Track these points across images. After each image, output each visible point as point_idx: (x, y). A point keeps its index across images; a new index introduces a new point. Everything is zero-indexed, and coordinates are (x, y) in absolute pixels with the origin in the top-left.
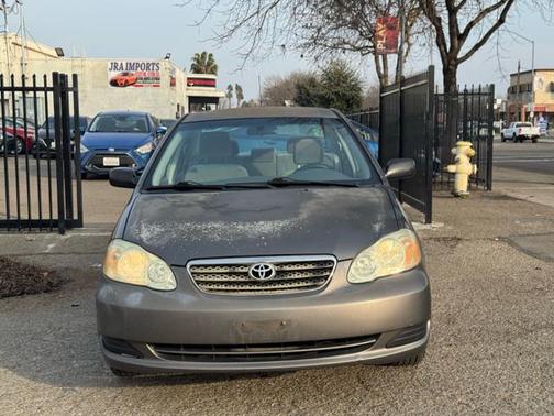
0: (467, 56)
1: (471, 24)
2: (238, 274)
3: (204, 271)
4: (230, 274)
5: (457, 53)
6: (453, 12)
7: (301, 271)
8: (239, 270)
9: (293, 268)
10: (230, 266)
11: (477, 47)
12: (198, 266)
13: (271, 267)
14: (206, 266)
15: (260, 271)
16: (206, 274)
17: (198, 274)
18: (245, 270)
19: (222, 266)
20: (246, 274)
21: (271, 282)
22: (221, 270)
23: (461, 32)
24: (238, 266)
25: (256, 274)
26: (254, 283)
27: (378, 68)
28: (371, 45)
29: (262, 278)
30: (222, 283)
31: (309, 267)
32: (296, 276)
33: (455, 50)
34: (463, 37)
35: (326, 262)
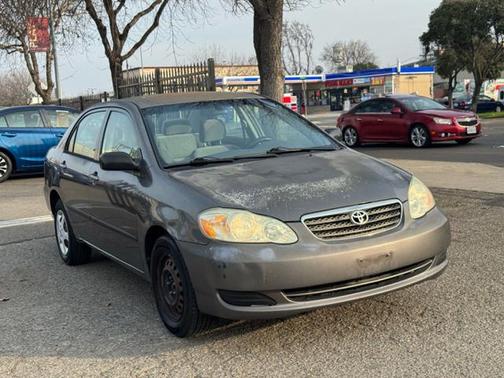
0: (130, 54)
1: (129, 26)
2: (343, 222)
3: (317, 222)
4: (337, 223)
5: (120, 51)
6: (112, 15)
7: (384, 213)
8: (342, 218)
9: (378, 212)
10: (334, 216)
11: (137, 46)
12: (310, 220)
13: (365, 213)
14: (317, 219)
15: (358, 217)
16: (319, 225)
17: (313, 226)
18: (347, 218)
19: (329, 217)
20: (349, 221)
21: (367, 225)
22: (330, 220)
23: (121, 32)
24: (340, 215)
25: (357, 220)
26: (357, 227)
27: (28, 65)
28: (19, 43)
29: (362, 222)
30: (333, 230)
31: (387, 210)
32: (381, 218)
33: (118, 48)
34: (123, 37)
35: (395, 205)
